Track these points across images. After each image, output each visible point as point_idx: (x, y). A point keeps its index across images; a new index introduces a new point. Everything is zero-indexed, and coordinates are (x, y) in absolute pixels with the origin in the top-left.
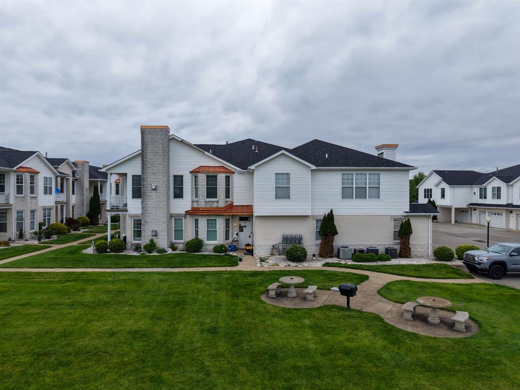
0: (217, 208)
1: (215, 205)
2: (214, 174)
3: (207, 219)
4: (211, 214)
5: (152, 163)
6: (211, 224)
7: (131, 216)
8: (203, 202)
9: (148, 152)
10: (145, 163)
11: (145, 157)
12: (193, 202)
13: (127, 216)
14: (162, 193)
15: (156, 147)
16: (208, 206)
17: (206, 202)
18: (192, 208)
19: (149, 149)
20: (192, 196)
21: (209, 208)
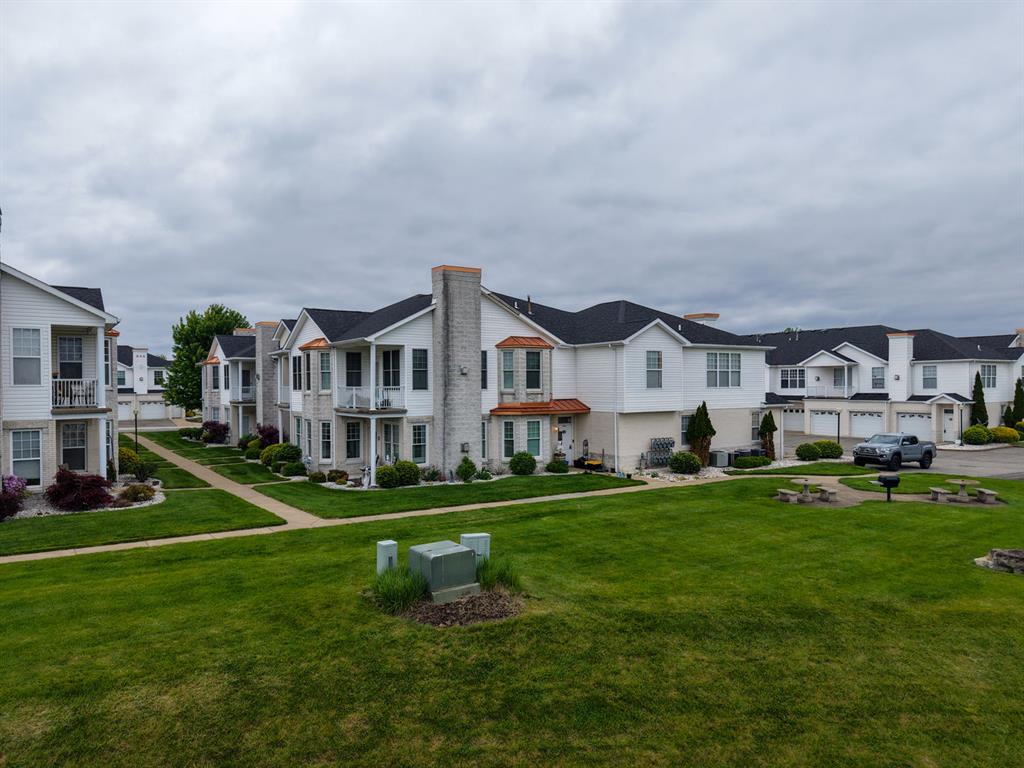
0: (542, 403)
1: (539, 399)
2: (535, 350)
3: (528, 422)
4: (535, 412)
5: (460, 329)
6: (534, 428)
7: (410, 421)
8: (523, 395)
9: (454, 310)
10: (451, 329)
11: (451, 318)
12: (502, 394)
13: (405, 420)
14: (474, 381)
15: (466, 303)
16: (531, 401)
17: (528, 394)
18: (499, 404)
19: (456, 306)
20: (499, 385)
21: (530, 404)
